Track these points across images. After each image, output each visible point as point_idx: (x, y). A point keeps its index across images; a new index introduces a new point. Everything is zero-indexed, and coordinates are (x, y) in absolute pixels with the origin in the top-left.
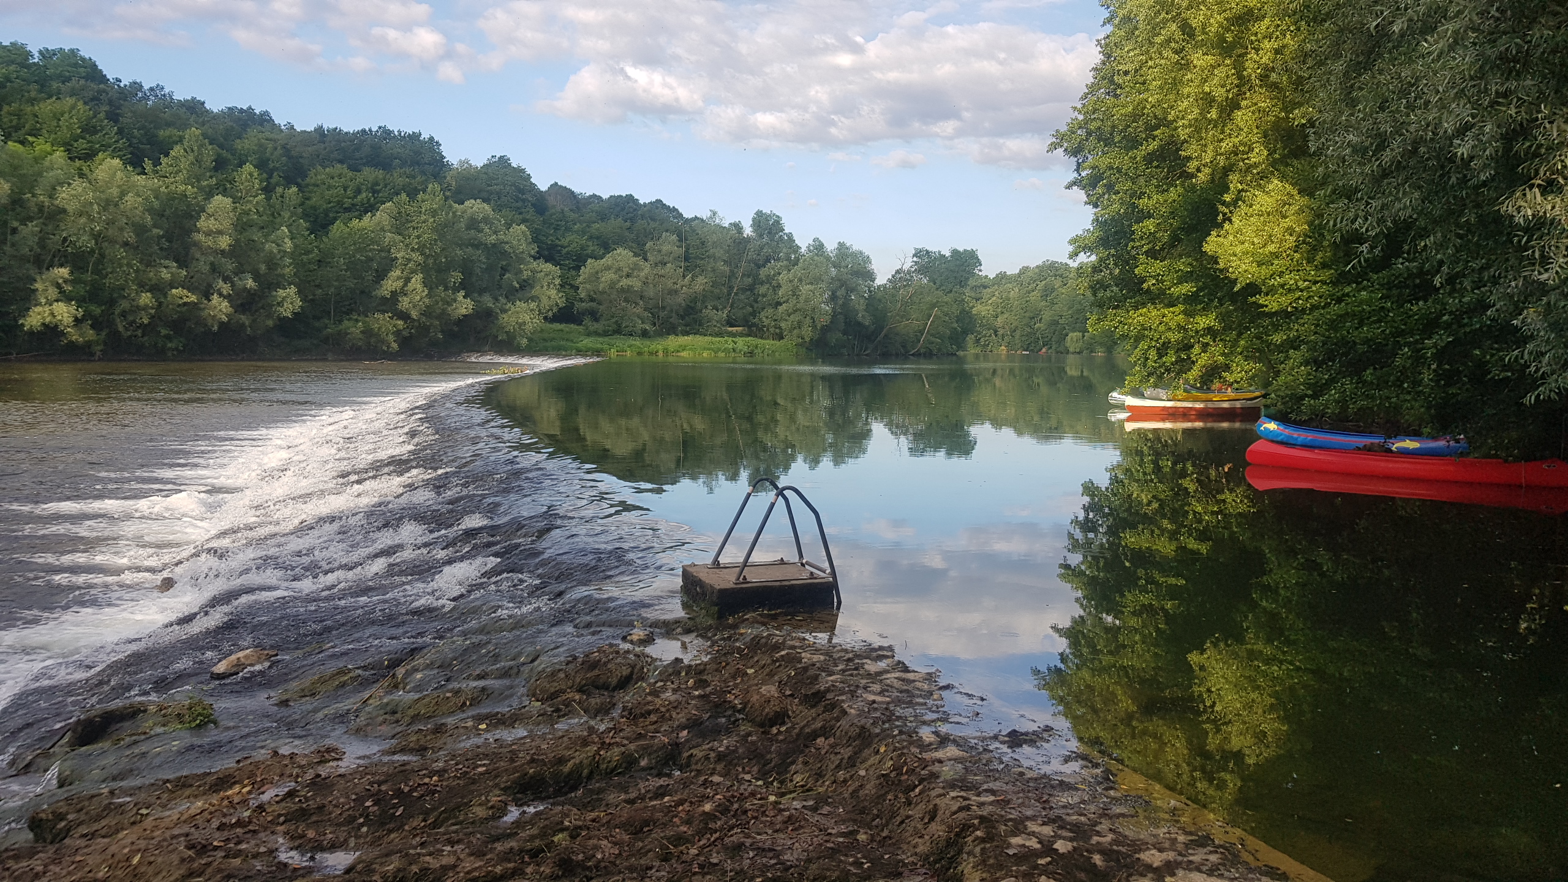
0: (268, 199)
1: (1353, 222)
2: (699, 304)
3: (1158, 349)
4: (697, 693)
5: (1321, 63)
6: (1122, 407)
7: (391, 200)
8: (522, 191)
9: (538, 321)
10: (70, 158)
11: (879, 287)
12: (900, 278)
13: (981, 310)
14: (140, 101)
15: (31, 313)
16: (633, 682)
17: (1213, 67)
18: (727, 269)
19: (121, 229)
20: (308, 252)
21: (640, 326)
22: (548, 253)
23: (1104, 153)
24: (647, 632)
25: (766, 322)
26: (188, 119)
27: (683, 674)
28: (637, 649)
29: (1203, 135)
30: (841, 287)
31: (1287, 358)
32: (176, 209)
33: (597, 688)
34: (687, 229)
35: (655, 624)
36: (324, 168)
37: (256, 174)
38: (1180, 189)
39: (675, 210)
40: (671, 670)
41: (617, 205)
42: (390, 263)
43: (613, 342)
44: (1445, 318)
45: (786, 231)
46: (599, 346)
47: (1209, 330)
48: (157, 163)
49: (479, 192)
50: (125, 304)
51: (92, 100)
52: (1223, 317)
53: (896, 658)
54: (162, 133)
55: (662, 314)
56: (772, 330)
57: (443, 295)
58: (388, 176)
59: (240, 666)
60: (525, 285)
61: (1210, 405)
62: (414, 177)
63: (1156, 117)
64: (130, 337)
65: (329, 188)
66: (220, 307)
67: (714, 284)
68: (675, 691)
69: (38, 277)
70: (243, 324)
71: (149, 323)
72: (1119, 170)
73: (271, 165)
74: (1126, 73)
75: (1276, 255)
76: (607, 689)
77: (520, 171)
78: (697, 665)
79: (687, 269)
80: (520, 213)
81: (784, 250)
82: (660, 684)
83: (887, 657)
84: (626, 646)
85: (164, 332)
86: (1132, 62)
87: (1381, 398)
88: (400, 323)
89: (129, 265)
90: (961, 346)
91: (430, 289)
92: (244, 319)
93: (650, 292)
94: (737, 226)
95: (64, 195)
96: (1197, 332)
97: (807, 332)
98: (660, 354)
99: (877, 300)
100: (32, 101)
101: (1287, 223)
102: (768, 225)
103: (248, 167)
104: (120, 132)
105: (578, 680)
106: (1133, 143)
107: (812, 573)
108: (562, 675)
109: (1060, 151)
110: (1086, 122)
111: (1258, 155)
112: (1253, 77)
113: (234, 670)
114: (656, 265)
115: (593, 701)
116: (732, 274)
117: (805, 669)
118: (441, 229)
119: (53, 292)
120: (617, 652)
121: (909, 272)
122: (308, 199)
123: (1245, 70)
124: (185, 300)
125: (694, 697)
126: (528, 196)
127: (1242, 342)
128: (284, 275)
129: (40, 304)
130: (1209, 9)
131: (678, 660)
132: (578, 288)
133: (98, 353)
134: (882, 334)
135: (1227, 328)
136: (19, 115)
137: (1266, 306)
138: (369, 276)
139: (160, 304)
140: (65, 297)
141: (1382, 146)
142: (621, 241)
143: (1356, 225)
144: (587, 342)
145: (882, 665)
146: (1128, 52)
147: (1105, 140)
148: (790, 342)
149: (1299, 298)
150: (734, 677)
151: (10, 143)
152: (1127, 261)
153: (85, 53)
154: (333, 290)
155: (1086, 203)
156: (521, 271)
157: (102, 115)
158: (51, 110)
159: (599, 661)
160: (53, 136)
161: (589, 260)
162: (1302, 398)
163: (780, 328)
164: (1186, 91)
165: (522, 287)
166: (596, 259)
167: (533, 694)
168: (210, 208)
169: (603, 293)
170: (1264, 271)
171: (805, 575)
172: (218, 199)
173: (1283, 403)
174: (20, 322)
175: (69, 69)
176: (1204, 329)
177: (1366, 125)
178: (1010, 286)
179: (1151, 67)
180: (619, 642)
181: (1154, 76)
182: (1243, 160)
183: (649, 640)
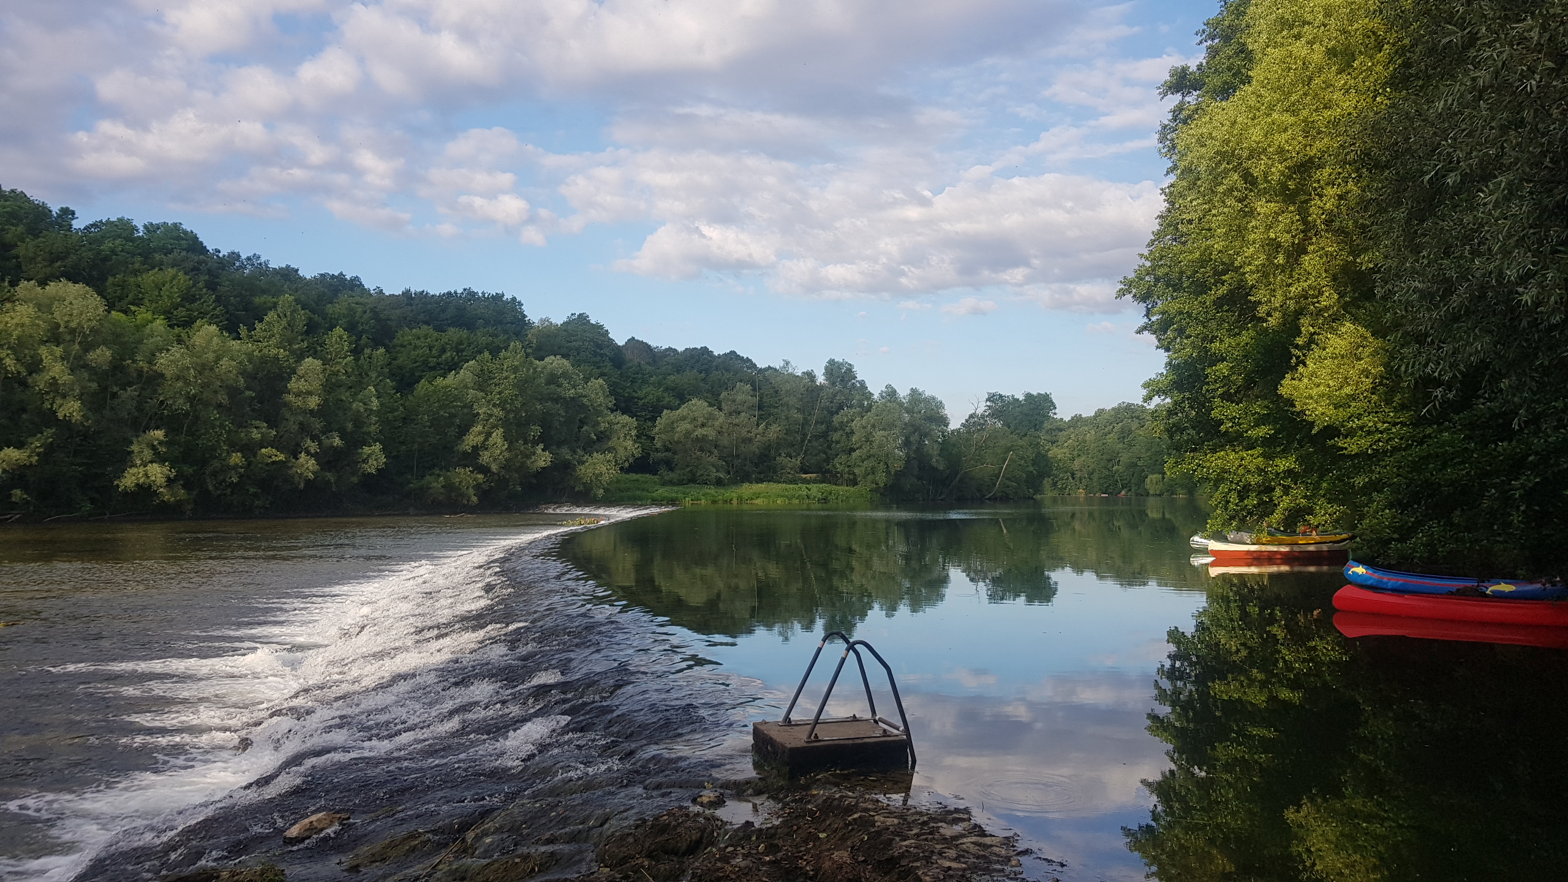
0: (357, 360)
1: (1426, 365)
2: (773, 452)
3: (1239, 492)
4: (768, 859)
5: (1383, 211)
6: (1205, 551)
7: (474, 358)
8: (599, 346)
9: (614, 472)
10: (170, 326)
11: (953, 431)
12: (973, 423)
13: (1057, 453)
14: (237, 270)
15: (126, 475)
16: (702, 847)
17: (1277, 214)
18: (800, 416)
19: (216, 392)
20: (393, 410)
21: (714, 474)
22: (624, 405)
23: (1173, 299)
24: (717, 794)
25: (840, 468)
26: (282, 286)
27: (754, 838)
28: (707, 812)
29: (1272, 280)
30: (914, 433)
31: (1371, 501)
32: (269, 371)
33: (666, 853)
34: (761, 378)
35: (726, 785)
36: (411, 329)
37: (345, 337)
38: (1252, 333)
39: (748, 360)
40: (741, 834)
41: (692, 357)
42: (471, 419)
43: (688, 491)
44: (1531, 458)
45: (859, 378)
46: (674, 495)
47: (1289, 472)
48: (252, 328)
49: (559, 348)
50: (216, 464)
51: (192, 270)
52: (1300, 460)
53: (972, 822)
54: (257, 300)
55: (737, 462)
56: (846, 476)
57: (522, 448)
58: (472, 335)
59: (312, 829)
60: (603, 437)
61: (1296, 548)
62: (497, 336)
63: (1223, 263)
64: (219, 496)
65: (416, 347)
66: (307, 465)
67: (788, 432)
68: (745, 856)
69: (135, 440)
70: (329, 481)
71: (238, 483)
72: (1189, 315)
73: (360, 328)
74: (1190, 222)
75: (1353, 397)
76: (676, 854)
77: (598, 327)
78: (768, 829)
79: (761, 417)
80: (598, 368)
81: (857, 397)
82: (730, 849)
83: (963, 820)
84: (697, 809)
85: (252, 490)
86: (1196, 211)
87: (1471, 542)
88: (480, 476)
89: (222, 426)
90: (1038, 490)
91: (511, 443)
92: (330, 476)
93: (725, 441)
94: (810, 375)
95: (163, 361)
96: (1278, 474)
97: (881, 478)
98: (735, 501)
99: (952, 445)
100: (136, 273)
101: (1362, 365)
102: (839, 373)
103: (338, 331)
104: (218, 300)
105: (647, 844)
106: (1201, 288)
107: (885, 730)
108: (631, 840)
109: (1129, 297)
110: (1153, 268)
111: (1329, 298)
112: (1319, 221)
113: (307, 833)
114: (730, 414)
115: (662, 867)
116: (806, 422)
117: (879, 833)
118: (522, 386)
119: (148, 454)
120: (687, 815)
121: (983, 416)
122: (395, 359)
123: (1310, 215)
124: (274, 459)
125: (764, 864)
126: (606, 351)
127: (1325, 485)
128: (370, 433)
129: (135, 466)
130: (1269, 159)
131: (749, 824)
132: (654, 439)
133: (188, 512)
134: (958, 478)
135: (1307, 472)
136: (123, 285)
137: (1346, 449)
138: (452, 432)
139: (249, 464)
140: (159, 458)
141: (1449, 291)
142: (696, 392)
143: (1428, 370)
144: (662, 492)
145: (958, 828)
146: (1191, 202)
147: (1173, 286)
148: (864, 488)
149: (1379, 440)
150: (806, 842)
151: (113, 312)
152: (1202, 404)
153: (187, 227)
154: (416, 446)
155: (1157, 347)
156: (598, 423)
157: (201, 285)
158: (153, 281)
159: (669, 824)
160: (154, 305)
161: (665, 411)
162: (1388, 542)
163: (854, 474)
164: (1252, 237)
165: (599, 439)
166: (672, 409)
167: (601, 860)
168: (301, 370)
169: (679, 442)
170: (1342, 414)
171: (878, 733)
172: (309, 360)
173: (1369, 548)
174: (115, 483)
175: (172, 241)
176: (1284, 472)
177: (1431, 271)
178: (1086, 428)
179: (1214, 215)
180: (688, 804)
181: (1217, 222)
182: (1313, 304)
183: (719, 803)
